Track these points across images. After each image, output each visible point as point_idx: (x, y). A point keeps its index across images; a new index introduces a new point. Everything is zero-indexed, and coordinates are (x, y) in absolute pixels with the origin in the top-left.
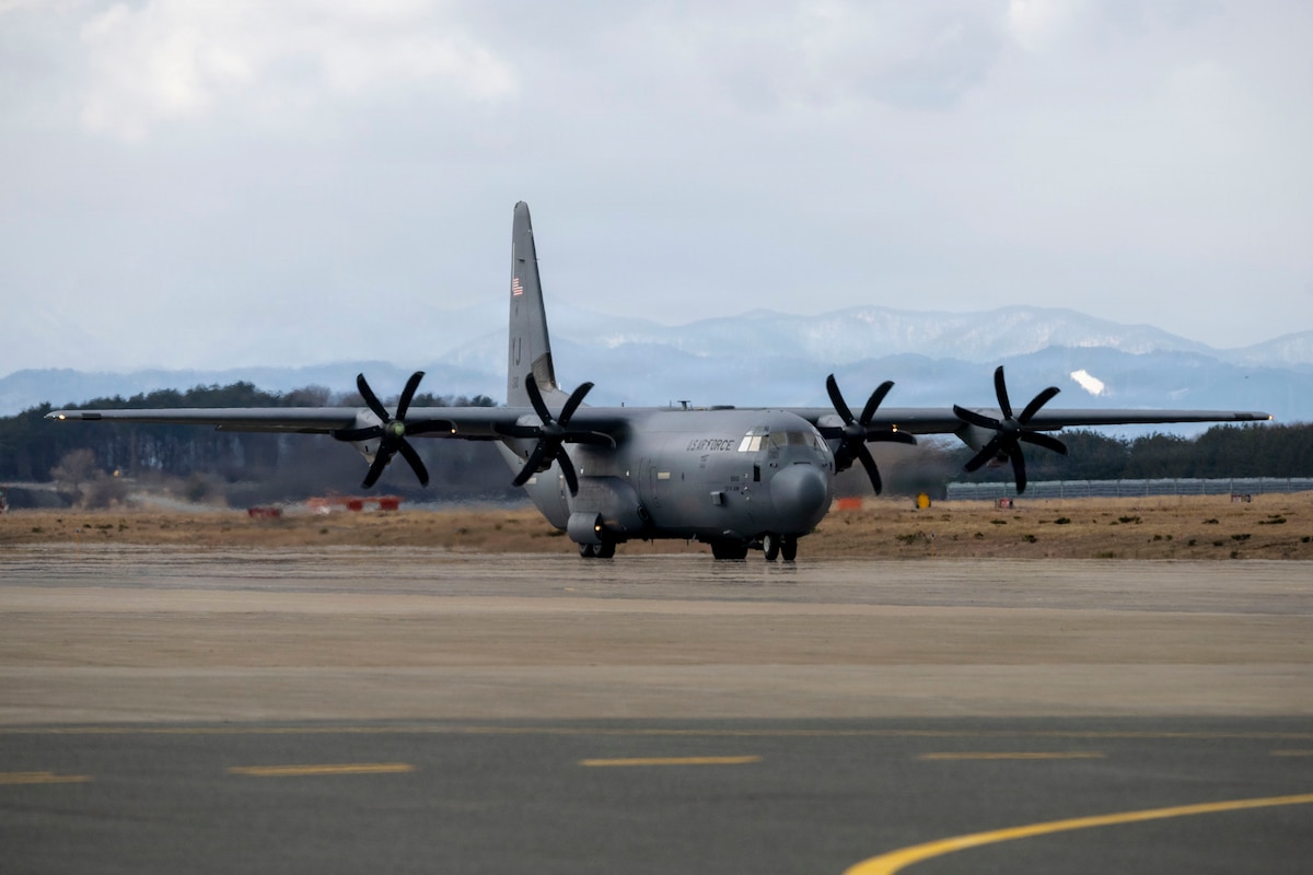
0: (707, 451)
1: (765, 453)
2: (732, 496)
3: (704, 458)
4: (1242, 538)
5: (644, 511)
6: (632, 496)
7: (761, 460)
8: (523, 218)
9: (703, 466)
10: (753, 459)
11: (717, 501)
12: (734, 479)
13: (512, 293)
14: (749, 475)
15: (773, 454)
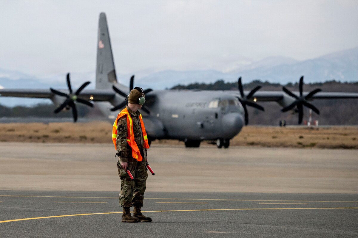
0: (194, 107)
1: (220, 108)
2: (206, 125)
3: (194, 110)
4: (46, 137)
5: (165, 130)
6: (160, 125)
7: (218, 111)
8: (103, 19)
9: (193, 113)
10: (215, 111)
11: (200, 126)
12: (207, 118)
13: (98, 47)
14: (213, 117)
15: (223, 109)
